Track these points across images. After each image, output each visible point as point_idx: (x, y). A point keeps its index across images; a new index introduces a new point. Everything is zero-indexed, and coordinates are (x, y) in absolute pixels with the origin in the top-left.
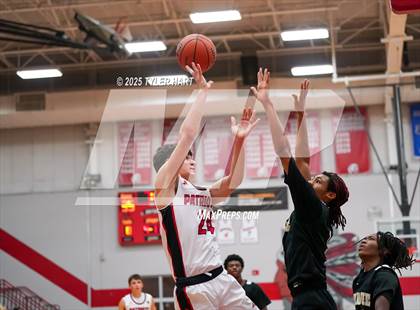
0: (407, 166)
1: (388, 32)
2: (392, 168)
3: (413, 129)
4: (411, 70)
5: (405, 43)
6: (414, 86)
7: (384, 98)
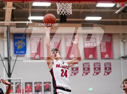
0: (11, 58)
1: (6, 5)
2: (5, 58)
3: (14, 44)
4: (14, 21)
5: (13, 10)
6: (16, 27)
7: (4, 31)
